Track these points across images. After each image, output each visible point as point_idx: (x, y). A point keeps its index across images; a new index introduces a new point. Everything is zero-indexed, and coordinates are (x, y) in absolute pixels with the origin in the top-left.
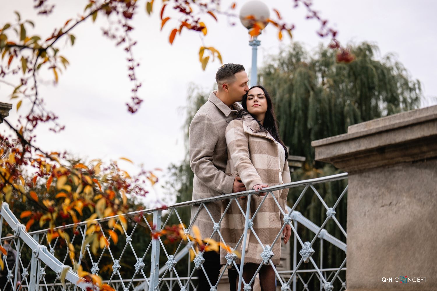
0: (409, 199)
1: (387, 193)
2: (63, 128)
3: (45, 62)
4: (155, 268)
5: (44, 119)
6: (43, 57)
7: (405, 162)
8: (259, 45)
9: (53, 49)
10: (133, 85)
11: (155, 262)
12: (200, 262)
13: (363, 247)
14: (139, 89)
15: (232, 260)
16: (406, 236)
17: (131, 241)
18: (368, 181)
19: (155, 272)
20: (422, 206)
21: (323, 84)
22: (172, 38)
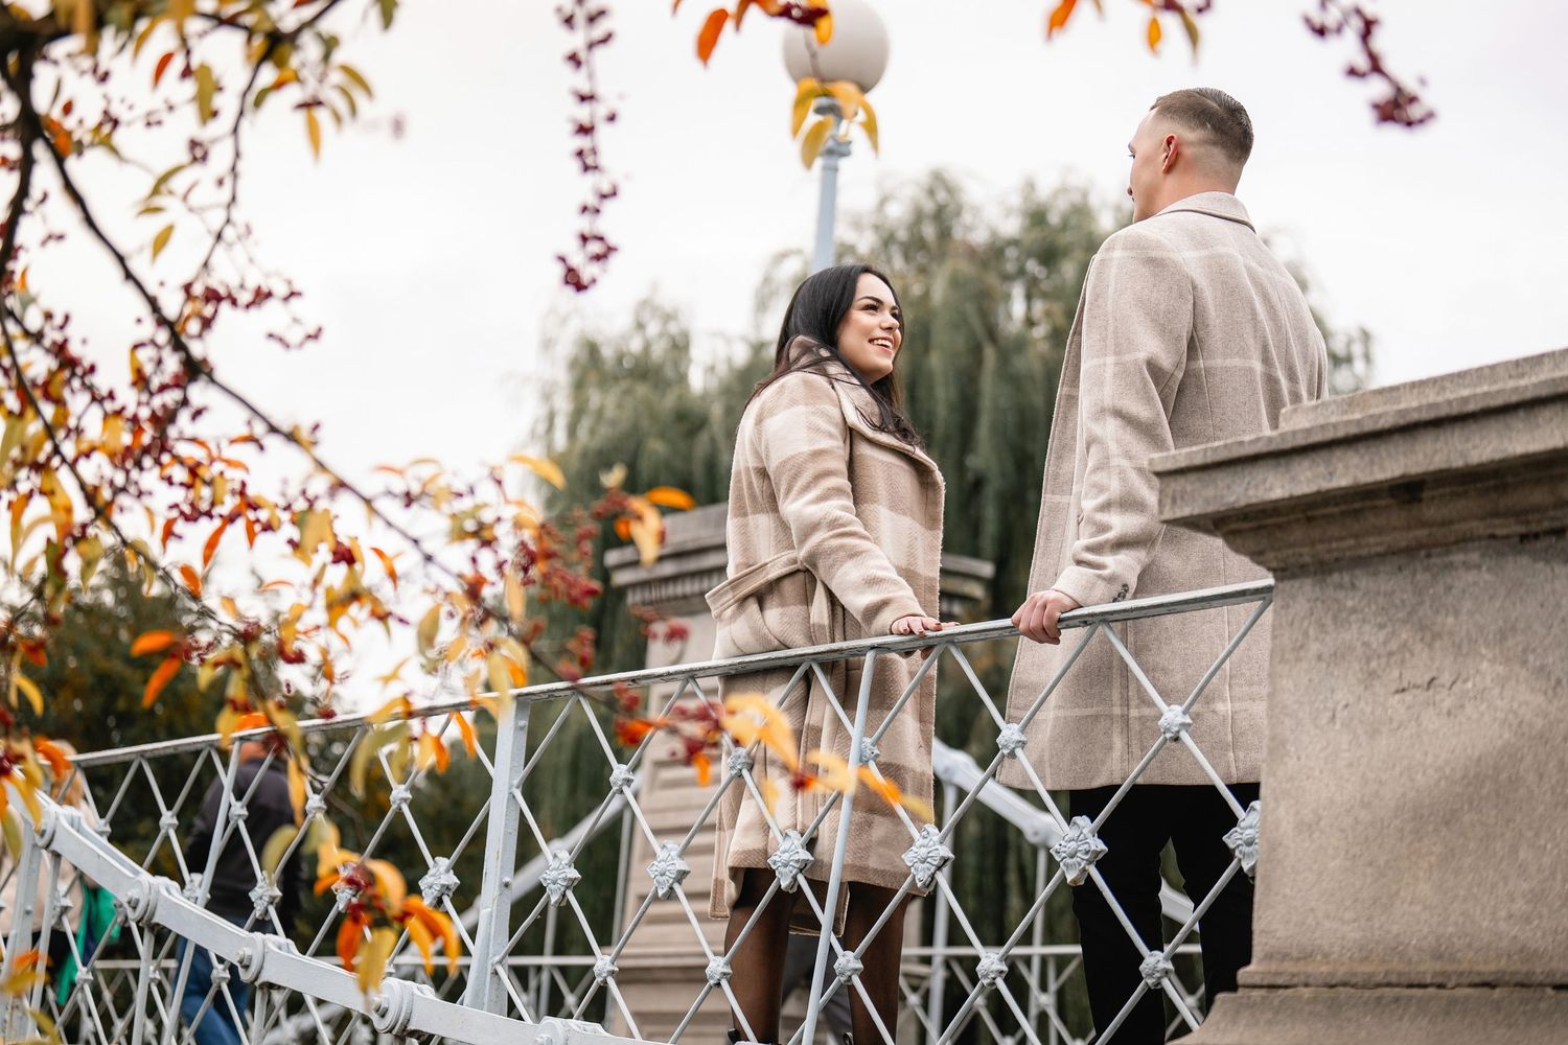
0: (1500, 669)
1: (1418, 647)
2: (314, 336)
3: (278, 85)
4: (496, 893)
5: (245, 297)
6: (281, 64)
7: (1493, 537)
8: (845, 154)
9: (319, 35)
10: (585, 188)
11: (499, 873)
12: (673, 876)
13: (1322, 823)
14: (609, 206)
15: (794, 872)
16: (1484, 792)
17: (408, 801)
18: (1350, 603)
19: (498, 906)
20: (1550, 692)
21: (1030, 322)
22: (706, 44)
